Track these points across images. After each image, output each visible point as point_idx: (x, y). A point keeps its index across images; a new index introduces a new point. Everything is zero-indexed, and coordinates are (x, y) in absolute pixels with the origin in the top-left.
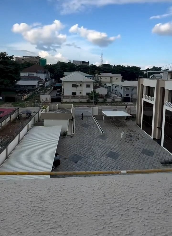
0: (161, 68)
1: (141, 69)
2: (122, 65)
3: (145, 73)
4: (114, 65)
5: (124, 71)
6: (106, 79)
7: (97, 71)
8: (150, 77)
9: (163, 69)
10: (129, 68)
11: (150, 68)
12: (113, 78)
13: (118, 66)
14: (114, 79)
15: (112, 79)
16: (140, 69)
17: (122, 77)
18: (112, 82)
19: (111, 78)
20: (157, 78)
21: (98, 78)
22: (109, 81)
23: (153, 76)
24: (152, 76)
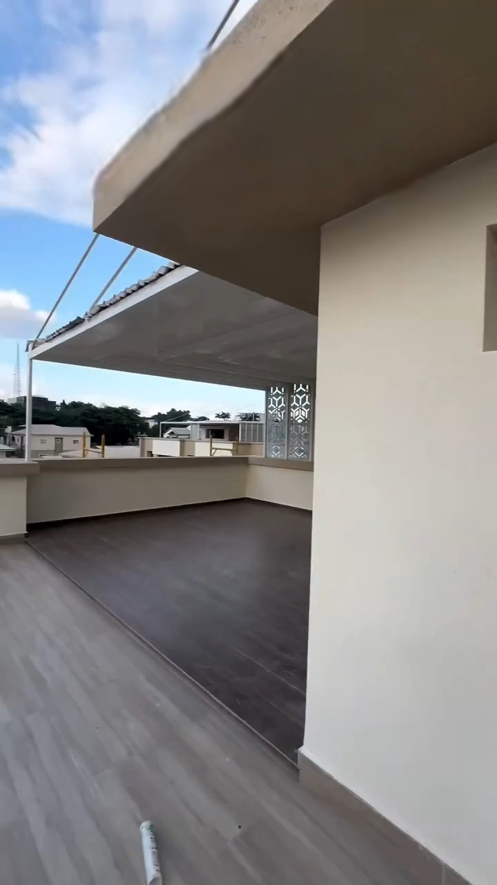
0: (188, 412)
1: (141, 415)
2: (86, 403)
3: (152, 424)
4: (64, 401)
5: (95, 421)
6: (43, 442)
7: (6, 417)
8: (166, 435)
9: (193, 415)
10: (109, 410)
11: (164, 412)
12: (65, 438)
13: (75, 405)
14: (67, 444)
15: (62, 442)
16: (139, 414)
17: (92, 437)
18: (62, 451)
19: (59, 439)
20: (179, 437)
21: (13, 439)
22: (53, 448)
23: (172, 433)
24: (169, 434)
